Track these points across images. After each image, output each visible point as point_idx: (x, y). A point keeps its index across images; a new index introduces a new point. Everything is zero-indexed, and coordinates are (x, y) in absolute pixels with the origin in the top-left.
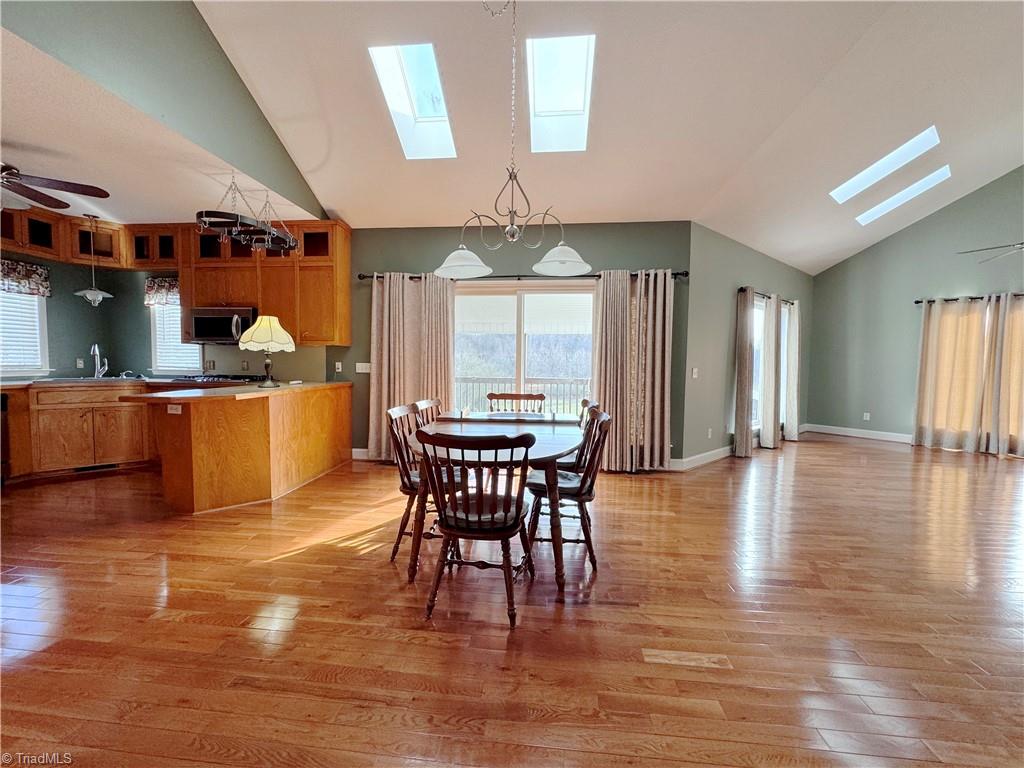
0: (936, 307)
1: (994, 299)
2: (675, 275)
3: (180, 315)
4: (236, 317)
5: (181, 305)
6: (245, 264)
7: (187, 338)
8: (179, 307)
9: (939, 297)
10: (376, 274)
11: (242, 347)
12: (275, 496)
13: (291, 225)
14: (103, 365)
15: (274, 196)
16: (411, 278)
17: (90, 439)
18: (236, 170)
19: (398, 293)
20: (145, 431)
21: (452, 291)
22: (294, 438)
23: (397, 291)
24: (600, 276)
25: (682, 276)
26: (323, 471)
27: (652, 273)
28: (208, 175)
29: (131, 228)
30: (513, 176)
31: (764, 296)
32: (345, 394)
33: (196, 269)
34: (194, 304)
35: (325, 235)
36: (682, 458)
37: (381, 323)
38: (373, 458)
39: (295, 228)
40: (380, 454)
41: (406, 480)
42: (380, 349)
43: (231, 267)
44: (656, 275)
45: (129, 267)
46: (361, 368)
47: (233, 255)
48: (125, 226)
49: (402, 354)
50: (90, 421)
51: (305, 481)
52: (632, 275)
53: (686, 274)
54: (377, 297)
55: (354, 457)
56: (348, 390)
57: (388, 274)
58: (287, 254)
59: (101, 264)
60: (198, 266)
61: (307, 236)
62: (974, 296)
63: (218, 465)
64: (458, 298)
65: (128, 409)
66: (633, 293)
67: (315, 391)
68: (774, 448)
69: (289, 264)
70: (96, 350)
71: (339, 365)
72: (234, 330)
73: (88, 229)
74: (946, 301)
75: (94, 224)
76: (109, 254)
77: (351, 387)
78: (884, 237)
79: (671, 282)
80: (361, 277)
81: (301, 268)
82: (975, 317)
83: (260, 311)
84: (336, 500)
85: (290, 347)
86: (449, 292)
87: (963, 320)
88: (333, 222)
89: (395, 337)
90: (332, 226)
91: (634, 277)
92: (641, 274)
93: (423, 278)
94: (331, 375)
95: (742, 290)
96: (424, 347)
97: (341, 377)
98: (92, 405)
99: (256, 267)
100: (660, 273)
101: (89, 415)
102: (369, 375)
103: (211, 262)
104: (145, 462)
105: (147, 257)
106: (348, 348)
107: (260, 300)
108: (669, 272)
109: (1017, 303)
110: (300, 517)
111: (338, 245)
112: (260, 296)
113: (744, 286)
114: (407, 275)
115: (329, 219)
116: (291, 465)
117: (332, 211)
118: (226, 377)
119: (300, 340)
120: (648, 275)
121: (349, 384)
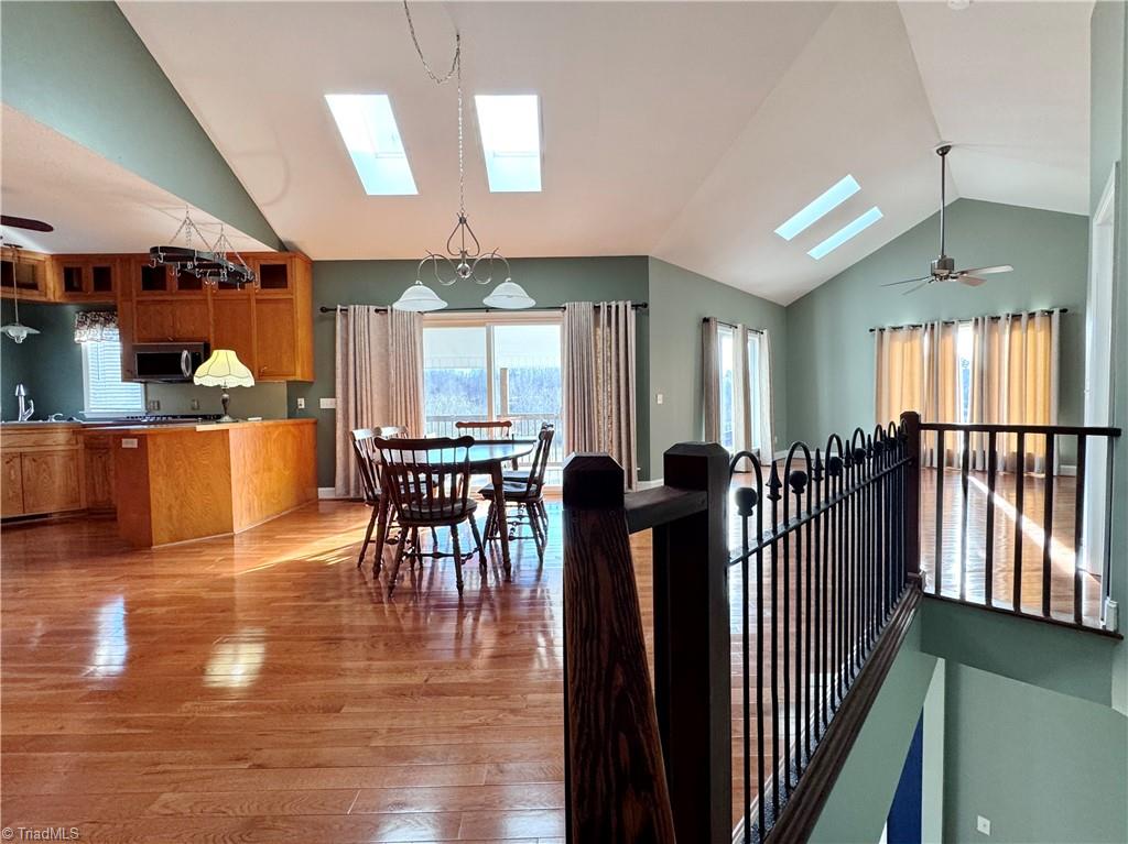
0: (886, 334)
1: (929, 326)
2: (635, 307)
3: (119, 352)
4: (185, 353)
5: (121, 340)
6: (194, 297)
7: (128, 376)
8: (118, 343)
9: (887, 325)
10: (339, 307)
11: (197, 381)
12: (237, 530)
13: (247, 256)
14: (27, 407)
15: (229, 229)
16: (377, 311)
17: (19, 486)
18: (190, 205)
19: (363, 326)
20: (82, 476)
21: (420, 322)
22: (257, 473)
23: (362, 323)
24: (565, 308)
25: (641, 308)
26: (287, 509)
27: (613, 304)
28: (159, 209)
29: (58, 259)
30: (463, 221)
31: (731, 326)
32: (308, 430)
33: (138, 302)
34: (136, 340)
35: (284, 267)
36: (649, 480)
37: (346, 355)
38: (341, 497)
39: (251, 261)
40: (348, 492)
41: (370, 493)
42: (346, 384)
43: (176, 301)
44: (617, 307)
45: (58, 301)
46: (325, 403)
47: (180, 288)
48: (52, 256)
49: (369, 388)
50: (18, 466)
51: (268, 517)
52: (595, 307)
53: (646, 305)
54: (342, 330)
55: (320, 497)
56: (311, 426)
57: (352, 307)
58: (242, 287)
59: (24, 298)
60: (140, 299)
61: (263, 268)
62: (915, 324)
63: (177, 498)
64: (426, 331)
65: (63, 453)
66: (597, 324)
67: (277, 426)
68: (747, 472)
69: (245, 297)
70: (22, 391)
71: (301, 401)
72: (183, 367)
73: (9, 260)
74: (894, 328)
75: (16, 255)
76: (34, 286)
77: (315, 423)
78: (842, 269)
79: (632, 314)
80: (324, 310)
81: (258, 301)
82: (917, 343)
83: (212, 346)
84: (300, 530)
85: (249, 382)
86: (416, 325)
87: (907, 345)
88: (291, 254)
89: (361, 371)
90: (291, 257)
91: (597, 309)
92: (603, 306)
93: (389, 311)
94: (293, 412)
95: (706, 320)
96: (393, 380)
97: (304, 414)
98: (21, 450)
99: (206, 300)
100: (621, 304)
101: (17, 460)
102: (334, 410)
103: (157, 295)
104: (83, 511)
105: (79, 289)
106: (311, 383)
107: (212, 335)
108: (629, 304)
109: (948, 329)
110: (265, 544)
111: (298, 277)
112: (212, 330)
113: (707, 316)
114: (372, 308)
115: (287, 250)
116: (254, 500)
117: (291, 243)
118: (174, 417)
119: (259, 376)
120: (609, 307)
121: (312, 420)
